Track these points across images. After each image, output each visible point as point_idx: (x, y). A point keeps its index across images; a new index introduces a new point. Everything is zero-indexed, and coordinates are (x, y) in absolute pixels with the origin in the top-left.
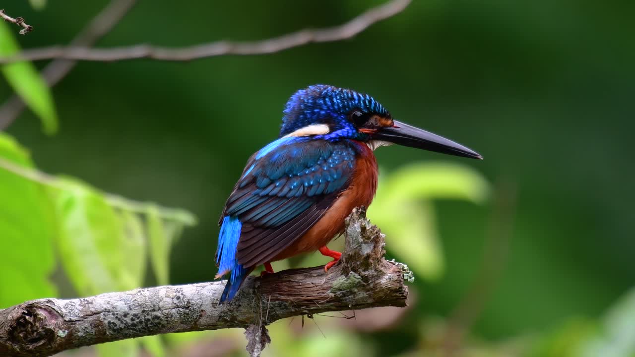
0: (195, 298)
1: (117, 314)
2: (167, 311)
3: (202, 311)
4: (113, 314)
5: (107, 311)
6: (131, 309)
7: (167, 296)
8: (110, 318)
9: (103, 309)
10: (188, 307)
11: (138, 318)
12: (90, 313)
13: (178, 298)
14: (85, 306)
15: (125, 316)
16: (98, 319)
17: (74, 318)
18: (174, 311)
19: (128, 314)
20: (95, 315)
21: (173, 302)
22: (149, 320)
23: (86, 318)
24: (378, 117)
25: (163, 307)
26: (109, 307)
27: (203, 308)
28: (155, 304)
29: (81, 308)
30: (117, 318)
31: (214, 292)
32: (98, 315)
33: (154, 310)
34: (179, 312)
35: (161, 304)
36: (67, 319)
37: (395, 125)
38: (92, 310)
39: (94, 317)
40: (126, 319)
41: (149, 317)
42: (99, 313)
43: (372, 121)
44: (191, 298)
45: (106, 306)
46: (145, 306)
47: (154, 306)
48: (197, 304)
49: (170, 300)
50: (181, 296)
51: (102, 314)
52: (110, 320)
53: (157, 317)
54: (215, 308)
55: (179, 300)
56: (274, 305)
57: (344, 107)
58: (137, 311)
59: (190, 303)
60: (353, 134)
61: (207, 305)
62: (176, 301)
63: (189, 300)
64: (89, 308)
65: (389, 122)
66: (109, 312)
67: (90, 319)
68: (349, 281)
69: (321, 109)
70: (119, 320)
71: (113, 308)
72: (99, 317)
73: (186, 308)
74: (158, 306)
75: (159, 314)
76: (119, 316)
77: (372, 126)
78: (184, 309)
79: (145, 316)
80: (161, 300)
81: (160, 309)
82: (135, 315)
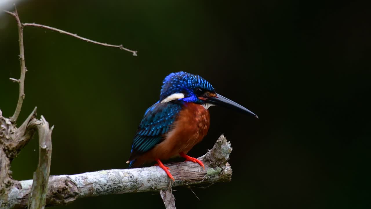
0: (139, 178)
1: (101, 185)
2: (125, 184)
3: (142, 184)
4: (99, 185)
5: (96, 183)
6: (108, 182)
7: (125, 176)
8: (98, 186)
9: (94, 182)
10: (136, 182)
11: (111, 187)
12: (88, 184)
13: (131, 177)
14: (85, 180)
15: (105, 185)
16: (92, 187)
17: (81, 186)
18: (129, 183)
19: (106, 184)
20: (90, 185)
21: (129, 179)
22: (115, 188)
23: (86, 186)
24: (209, 92)
25: (124, 182)
26: (97, 181)
27: (143, 183)
28: (120, 180)
29: (83, 181)
30: (101, 186)
31: (148, 174)
32: (92, 185)
33: (119, 183)
34: (131, 184)
35: (123, 180)
36: (78, 186)
37: (217, 97)
38: (89, 182)
39: (90, 186)
40: (105, 187)
41: (116, 186)
42: (92, 184)
43: (206, 94)
44: (137, 177)
45: (95, 180)
46: (115, 181)
47: (120, 181)
48: (140, 180)
49: (127, 178)
50: (132, 176)
51: (94, 184)
52: (97, 187)
53: (120, 187)
54: (149, 182)
55: (132, 178)
56: (176, 182)
57: (193, 86)
58: (111, 183)
59: (137, 180)
60: (196, 100)
61: (145, 181)
62: (130, 179)
63: (136, 178)
64: (87, 181)
65: (215, 95)
66: (97, 183)
67: (88, 187)
68: (217, 171)
69: (181, 85)
70: (102, 187)
71: (99, 181)
72: (92, 186)
73: (135, 182)
74: (122, 181)
75: (121, 185)
76: (102, 186)
77: (205, 97)
78: (134, 183)
79: (114, 186)
80: (123, 178)
81: (122, 183)
82: (110, 185)
